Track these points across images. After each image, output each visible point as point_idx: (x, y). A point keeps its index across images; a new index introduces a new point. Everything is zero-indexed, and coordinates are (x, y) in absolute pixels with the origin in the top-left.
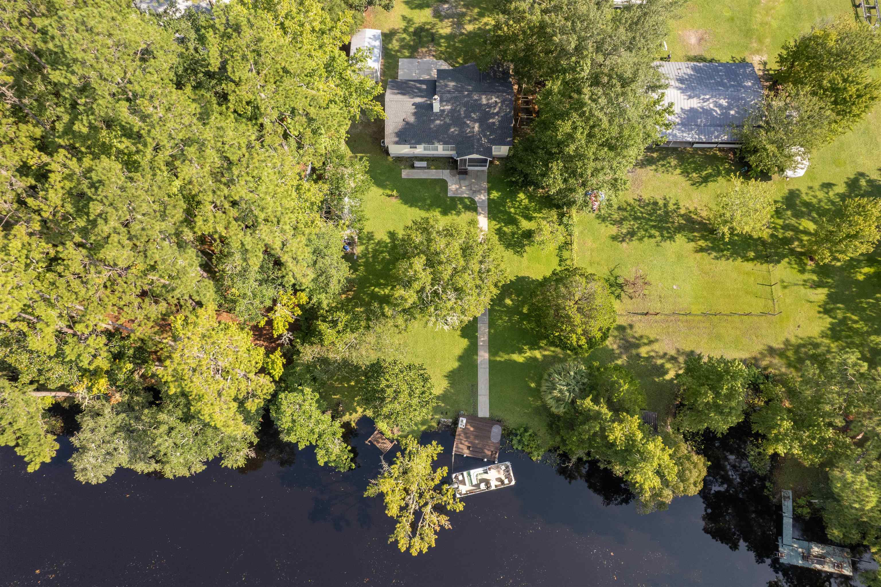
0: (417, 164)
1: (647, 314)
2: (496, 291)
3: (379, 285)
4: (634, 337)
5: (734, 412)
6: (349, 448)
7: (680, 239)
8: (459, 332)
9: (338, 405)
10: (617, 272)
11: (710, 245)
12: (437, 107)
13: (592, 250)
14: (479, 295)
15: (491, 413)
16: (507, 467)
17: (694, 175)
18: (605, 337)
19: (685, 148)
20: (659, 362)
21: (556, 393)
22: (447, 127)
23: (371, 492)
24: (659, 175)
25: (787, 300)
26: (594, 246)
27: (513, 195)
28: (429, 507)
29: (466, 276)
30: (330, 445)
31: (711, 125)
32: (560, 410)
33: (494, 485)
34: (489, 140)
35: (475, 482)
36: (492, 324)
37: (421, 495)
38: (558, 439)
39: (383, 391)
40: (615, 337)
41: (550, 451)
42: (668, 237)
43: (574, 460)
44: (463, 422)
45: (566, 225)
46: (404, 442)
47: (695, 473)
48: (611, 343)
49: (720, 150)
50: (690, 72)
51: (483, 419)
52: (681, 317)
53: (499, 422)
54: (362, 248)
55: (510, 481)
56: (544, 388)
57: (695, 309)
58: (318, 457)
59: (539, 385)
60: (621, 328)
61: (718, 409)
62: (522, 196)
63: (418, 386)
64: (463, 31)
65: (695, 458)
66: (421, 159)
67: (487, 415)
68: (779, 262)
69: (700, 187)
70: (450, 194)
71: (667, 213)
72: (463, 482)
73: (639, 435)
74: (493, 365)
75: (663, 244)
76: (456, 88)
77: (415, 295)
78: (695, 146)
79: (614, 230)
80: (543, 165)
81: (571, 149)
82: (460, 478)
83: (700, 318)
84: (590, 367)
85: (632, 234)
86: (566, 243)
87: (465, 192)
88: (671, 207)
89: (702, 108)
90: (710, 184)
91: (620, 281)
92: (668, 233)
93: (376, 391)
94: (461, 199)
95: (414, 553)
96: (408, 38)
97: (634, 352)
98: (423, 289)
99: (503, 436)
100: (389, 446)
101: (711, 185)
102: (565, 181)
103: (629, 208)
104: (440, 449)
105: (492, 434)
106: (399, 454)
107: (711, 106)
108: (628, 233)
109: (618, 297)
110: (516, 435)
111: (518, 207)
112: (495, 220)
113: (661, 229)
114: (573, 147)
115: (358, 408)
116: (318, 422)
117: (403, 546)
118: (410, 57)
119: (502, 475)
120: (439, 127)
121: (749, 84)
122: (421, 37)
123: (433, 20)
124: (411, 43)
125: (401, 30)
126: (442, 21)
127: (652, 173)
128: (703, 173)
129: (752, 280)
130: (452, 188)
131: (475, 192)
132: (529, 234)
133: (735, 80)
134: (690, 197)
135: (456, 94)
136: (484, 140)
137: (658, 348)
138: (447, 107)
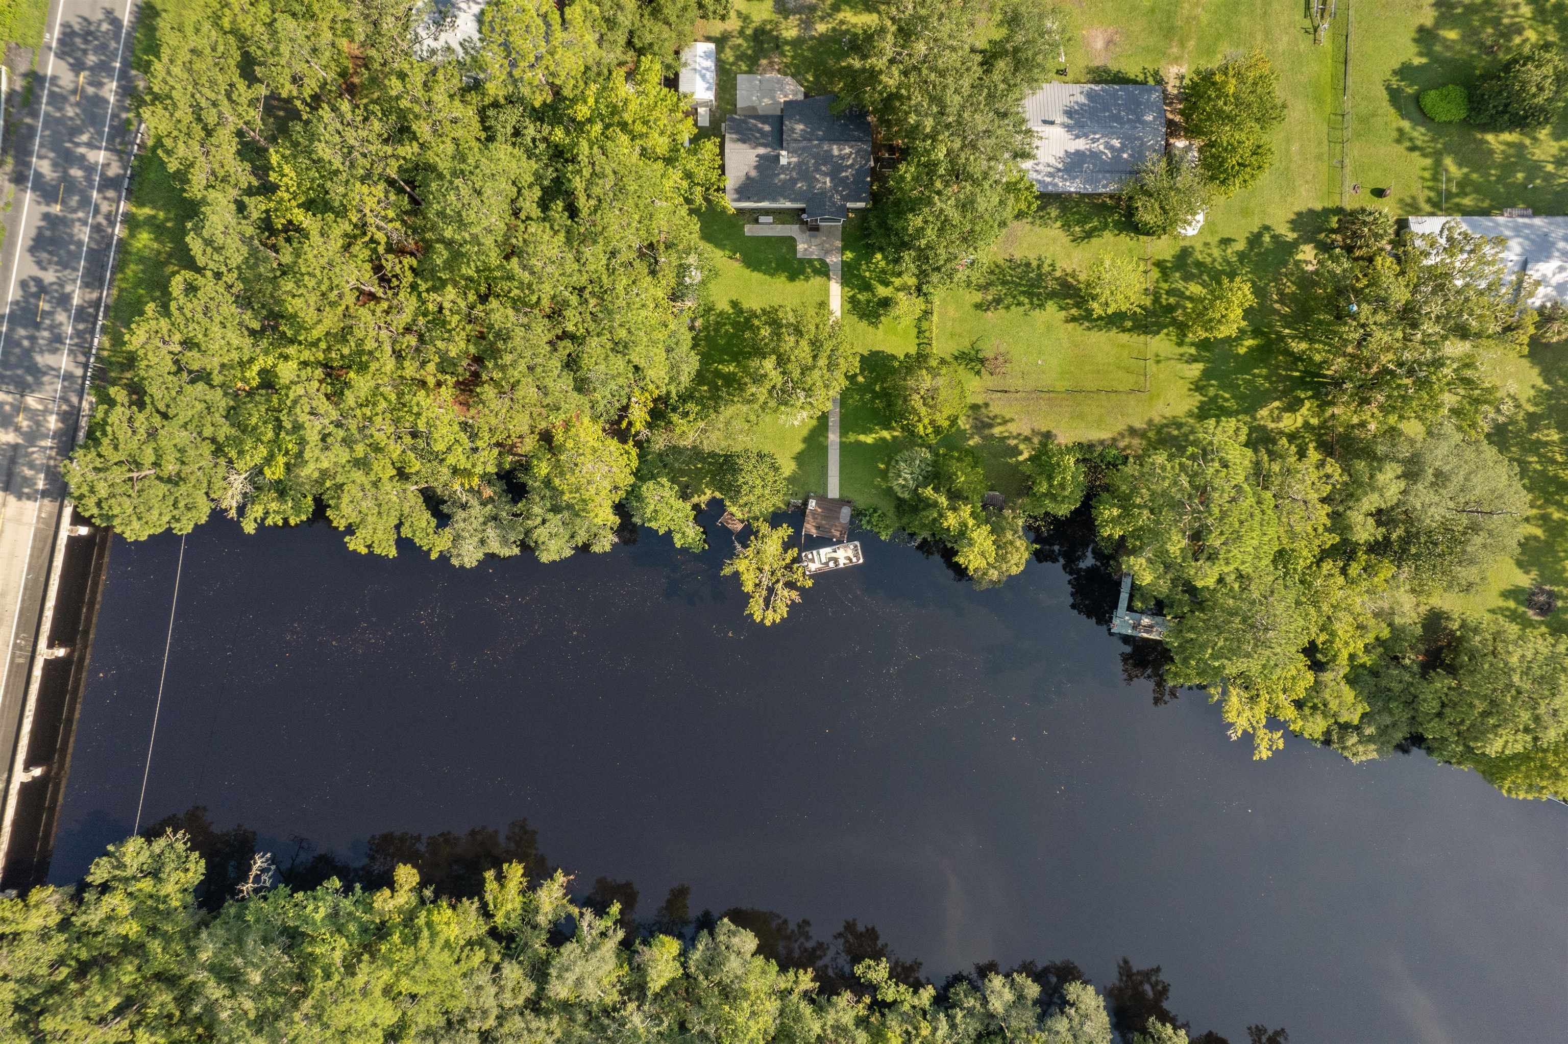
0: (762, 219)
1: (1006, 391)
2: (845, 382)
4: (988, 417)
5: (1067, 499)
6: (702, 530)
7: (1051, 307)
9: (686, 487)
10: (980, 345)
11: (1083, 314)
12: (783, 161)
13: (954, 320)
14: (828, 389)
15: (841, 494)
16: (856, 546)
17: (1077, 229)
19: (1069, 197)
20: (1013, 442)
21: (901, 480)
22: (794, 181)
23: (727, 571)
24: (1037, 229)
25: (1161, 376)
26: (957, 315)
27: (868, 256)
28: (780, 584)
30: (684, 528)
31: (1099, 172)
32: (905, 496)
33: (842, 563)
34: (842, 195)
35: (824, 560)
36: (842, 405)
37: (773, 573)
38: (904, 521)
39: (739, 485)
40: (968, 417)
41: (898, 532)
42: (1038, 305)
43: (920, 539)
44: (812, 504)
45: (926, 295)
46: (755, 524)
47: (1017, 556)
50: (1083, 99)
51: (833, 500)
52: (1043, 395)
53: (849, 502)
54: (703, 320)
55: (858, 559)
56: (891, 473)
57: (1060, 386)
58: (676, 541)
59: (887, 469)
60: (975, 407)
62: (879, 256)
64: (814, 33)
65: (1021, 543)
66: (767, 212)
67: (837, 496)
68: (1158, 332)
69: (1081, 245)
70: (799, 256)
71: (1040, 276)
72: (813, 561)
73: (971, 523)
74: (843, 445)
75: (1032, 313)
76: (805, 137)
79: (978, 297)
81: (922, 242)
82: (810, 557)
83: (1064, 395)
85: (998, 301)
86: (926, 313)
87: (815, 253)
88: (1046, 268)
89: (1090, 150)
90: (1093, 240)
91: (980, 356)
92: (1038, 299)
93: (732, 484)
94: (810, 262)
95: (768, 624)
96: (745, 44)
97: (987, 432)
98: (773, 388)
99: (852, 517)
100: (739, 527)
101: (1095, 241)
103: (997, 270)
104: (790, 531)
105: (842, 514)
106: (751, 536)
107: (1101, 147)
108: (994, 300)
109: (978, 373)
110: (865, 516)
111: (874, 271)
112: (847, 286)
113: (1030, 295)
114: (924, 241)
115: (706, 490)
116: (677, 510)
117: (758, 618)
118: (750, 72)
119: (850, 553)
120: (784, 182)
121: (1150, 118)
122: (762, 42)
123: (775, 17)
124: (749, 52)
125: (735, 33)
126: (786, 18)
127: (1028, 227)
128: (1087, 227)
129: (1125, 354)
130: (801, 247)
131: (827, 252)
132: (886, 303)
133: (1134, 112)
134: (1069, 256)
135: (804, 143)
136: (837, 197)
137: (1013, 428)
138: (794, 160)
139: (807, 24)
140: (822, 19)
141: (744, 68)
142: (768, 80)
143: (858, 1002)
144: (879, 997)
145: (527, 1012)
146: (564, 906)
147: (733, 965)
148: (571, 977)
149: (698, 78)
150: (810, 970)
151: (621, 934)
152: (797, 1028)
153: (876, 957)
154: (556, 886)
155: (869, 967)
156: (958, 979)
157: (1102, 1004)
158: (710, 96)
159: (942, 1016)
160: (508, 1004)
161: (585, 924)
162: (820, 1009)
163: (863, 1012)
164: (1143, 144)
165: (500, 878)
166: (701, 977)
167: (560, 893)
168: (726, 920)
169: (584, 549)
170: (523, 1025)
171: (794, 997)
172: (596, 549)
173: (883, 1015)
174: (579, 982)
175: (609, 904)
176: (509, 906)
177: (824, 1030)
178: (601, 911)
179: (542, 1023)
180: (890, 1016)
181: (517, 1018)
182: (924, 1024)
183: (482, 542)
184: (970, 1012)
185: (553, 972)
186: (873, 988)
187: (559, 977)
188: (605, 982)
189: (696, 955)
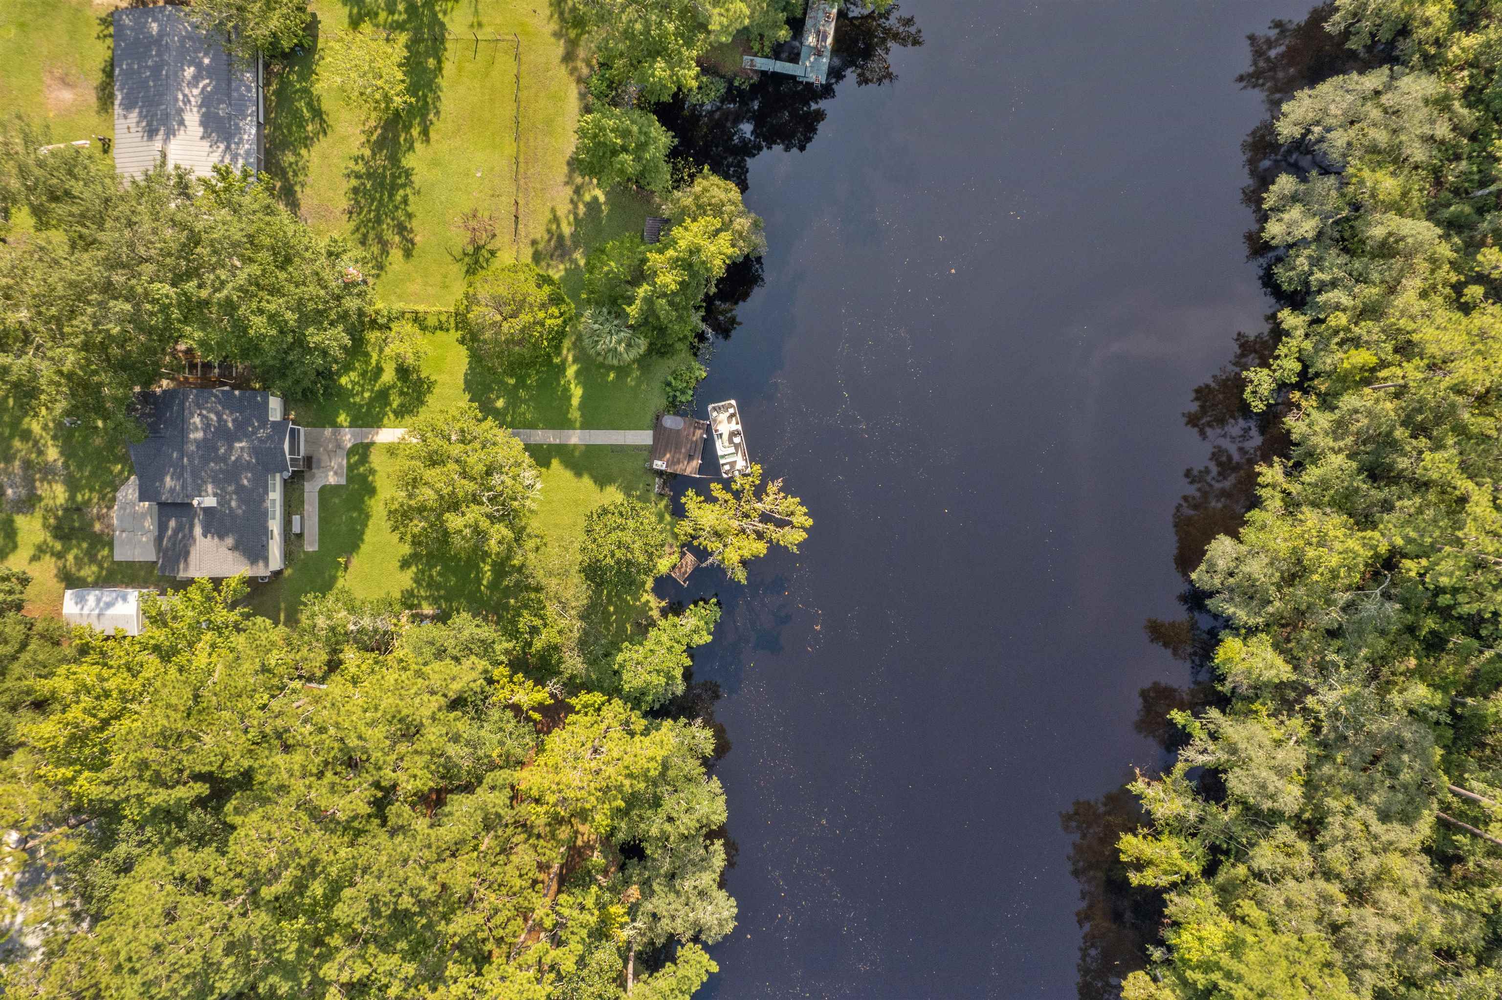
0: (296, 529)
1: (516, 217)
2: (490, 422)
3: (479, 581)
4: (549, 240)
5: (644, 129)
6: (692, 606)
7: (409, 161)
8: (543, 470)
9: (639, 625)
10: (457, 252)
11: (418, 120)
12: (210, 501)
13: (426, 284)
14: (494, 444)
15: (648, 428)
16: (714, 409)
17: (310, 128)
18: (548, 280)
19: (266, 137)
20: (582, 209)
21: (621, 348)
22: (240, 489)
23: (741, 576)
24: (310, 180)
25: (498, 21)
26: (419, 280)
27: (343, 394)
28: (759, 506)
29: (472, 460)
30: (687, 630)
31: (229, 96)
32: (642, 344)
33: (735, 426)
34: (260, 427)
35: (732, 450)
36: (533, 426)
37: (746, 516)
38: (679, 346)
39: (618, 562)
40: (548, 265)
41: (695, 354)
42: (407, 177)
43: (703, 326)
44: (659, 465)
45: (390, 320)
46: (683, 538)
47: (715, 191)
48: (557, 272)
49: (267, 84)
50: (134, 116)
51: (656, 438)
52: (521, 170)
53: (658, 418)
54: (425, 604)
55: (731, 406)
56: (615, 362)
57: (510, 149)
58: (702, 642)
59: (612, 368)
60: (537, 257)
61: (642, 147)
62: (344, 380)
63: (613, 520)
64: (60, 463)
65: (697, 189)
66: (287, 523)
67: (650, 432)
68: (442, 25)
69: (330, 123)
70: (343, 481)
71: (369, 176)
72: (733, 464)
73: (671, 253)
74: (587, 425)
75: (417, 185)
76: (178, 476)
77: (497, 526)
78: (261, 120)
79: (396, 255)
80: (312, 355)
81: (291, 317)
82: (727, 467)
83: (522, 144)
84: (589, 301)
85: (401, 229)
86: (415, 320)
87: (340, 462)
88: (360, 168)
89: (200, 107)
90: (324, 107)
91: (470, 249)
92: (400, 177)
93: (619, 571)
94: (351, 468)
95: (809, 522)
96: (75, 551)
97: (568, 243)
98: (489, 516)
99: (676, 414)
100: (690, 558)
102: (332, 324)
103: (363, 230)
104: (690, 493)
105: (673, 427)
106: (695, 543)
107: (196, 92)
108: (400, 233)
109: (493, 253)
110: (675, 397)
111: (363, 386)
112: (381, 420)
113: (393, 188)
114: (289, 315)
115: (643, 600)
116: (659, 643)
117: (800, 536)
118: (111, 544)
119: (723, 416)
120: (240, 501)
121: (155, 26)
122: (72, 529)
123: (38, 513)
124: (85, 545)
125: (60, 563)
126: (40, 499)
127: (307, 190)
128: (307, 114)
129: (469, 66)
130: (332, 479)
131: (339, 446)
132: (403, 372)
133: (148, 48)
134: (344, 139)
135: (187, 475)
136: (261, 433)
137: (563, 209)
138: (210, 488)
139: (48, 472)
140: (40, 453)
141: (106, 552)
142: (121, 519)
143: (1299, 407)
144: (1294, 379)
145: (1320, 840)
146: (1174, 782)
147: (1256, 568)
148: (1274, 782)
149: (110, 612)
150: (1257, 469)
151: (1214, 713)
152: (1337, 485)
153: (1241, 384)
154: (1150, 793)
155: (1254, 392)
156: (1268, 281)
157: (1307, 91)
158: (133, 595)
159: (1321, 299)
160: (1308, 864)
161: (1201, 759)
162: (1313, 456)
163: (1313, 400)
164: (190, 37)
165: (1139, 865)
166: (1270, 609)
167: (1158, 786)
168: (1194, 576)
169: (709, 765)
170: (1338, 847)
171: (1295, 488)
172: (708, 748)
173: (1317, 375)
174: (1281, 771)
175: (1171, 723)
176: (1176, 853)
177: (1340, 450)
178: (1183, 738)
179: (1335, 822)
180: (1319, 366)
181: (1329, 854)
182: (1332, 322)
183: (702, 894)
184: (1316, 262)
185: (1266, 805)
186: (1282, 387)
187: (1272, 797)
188: (1277, 735)
189: (1241, 615)
